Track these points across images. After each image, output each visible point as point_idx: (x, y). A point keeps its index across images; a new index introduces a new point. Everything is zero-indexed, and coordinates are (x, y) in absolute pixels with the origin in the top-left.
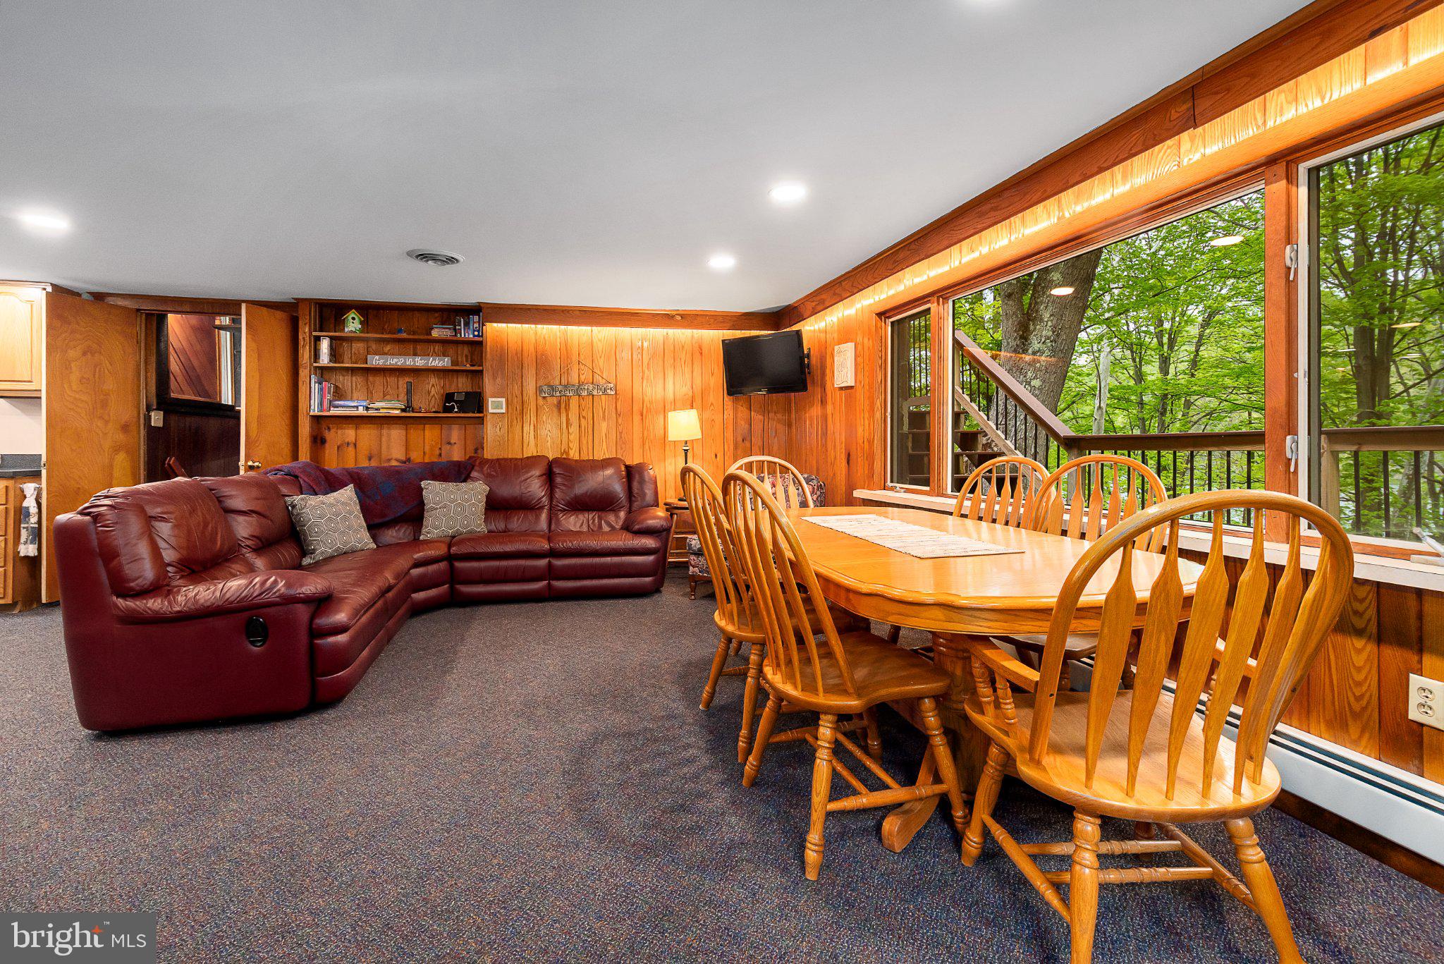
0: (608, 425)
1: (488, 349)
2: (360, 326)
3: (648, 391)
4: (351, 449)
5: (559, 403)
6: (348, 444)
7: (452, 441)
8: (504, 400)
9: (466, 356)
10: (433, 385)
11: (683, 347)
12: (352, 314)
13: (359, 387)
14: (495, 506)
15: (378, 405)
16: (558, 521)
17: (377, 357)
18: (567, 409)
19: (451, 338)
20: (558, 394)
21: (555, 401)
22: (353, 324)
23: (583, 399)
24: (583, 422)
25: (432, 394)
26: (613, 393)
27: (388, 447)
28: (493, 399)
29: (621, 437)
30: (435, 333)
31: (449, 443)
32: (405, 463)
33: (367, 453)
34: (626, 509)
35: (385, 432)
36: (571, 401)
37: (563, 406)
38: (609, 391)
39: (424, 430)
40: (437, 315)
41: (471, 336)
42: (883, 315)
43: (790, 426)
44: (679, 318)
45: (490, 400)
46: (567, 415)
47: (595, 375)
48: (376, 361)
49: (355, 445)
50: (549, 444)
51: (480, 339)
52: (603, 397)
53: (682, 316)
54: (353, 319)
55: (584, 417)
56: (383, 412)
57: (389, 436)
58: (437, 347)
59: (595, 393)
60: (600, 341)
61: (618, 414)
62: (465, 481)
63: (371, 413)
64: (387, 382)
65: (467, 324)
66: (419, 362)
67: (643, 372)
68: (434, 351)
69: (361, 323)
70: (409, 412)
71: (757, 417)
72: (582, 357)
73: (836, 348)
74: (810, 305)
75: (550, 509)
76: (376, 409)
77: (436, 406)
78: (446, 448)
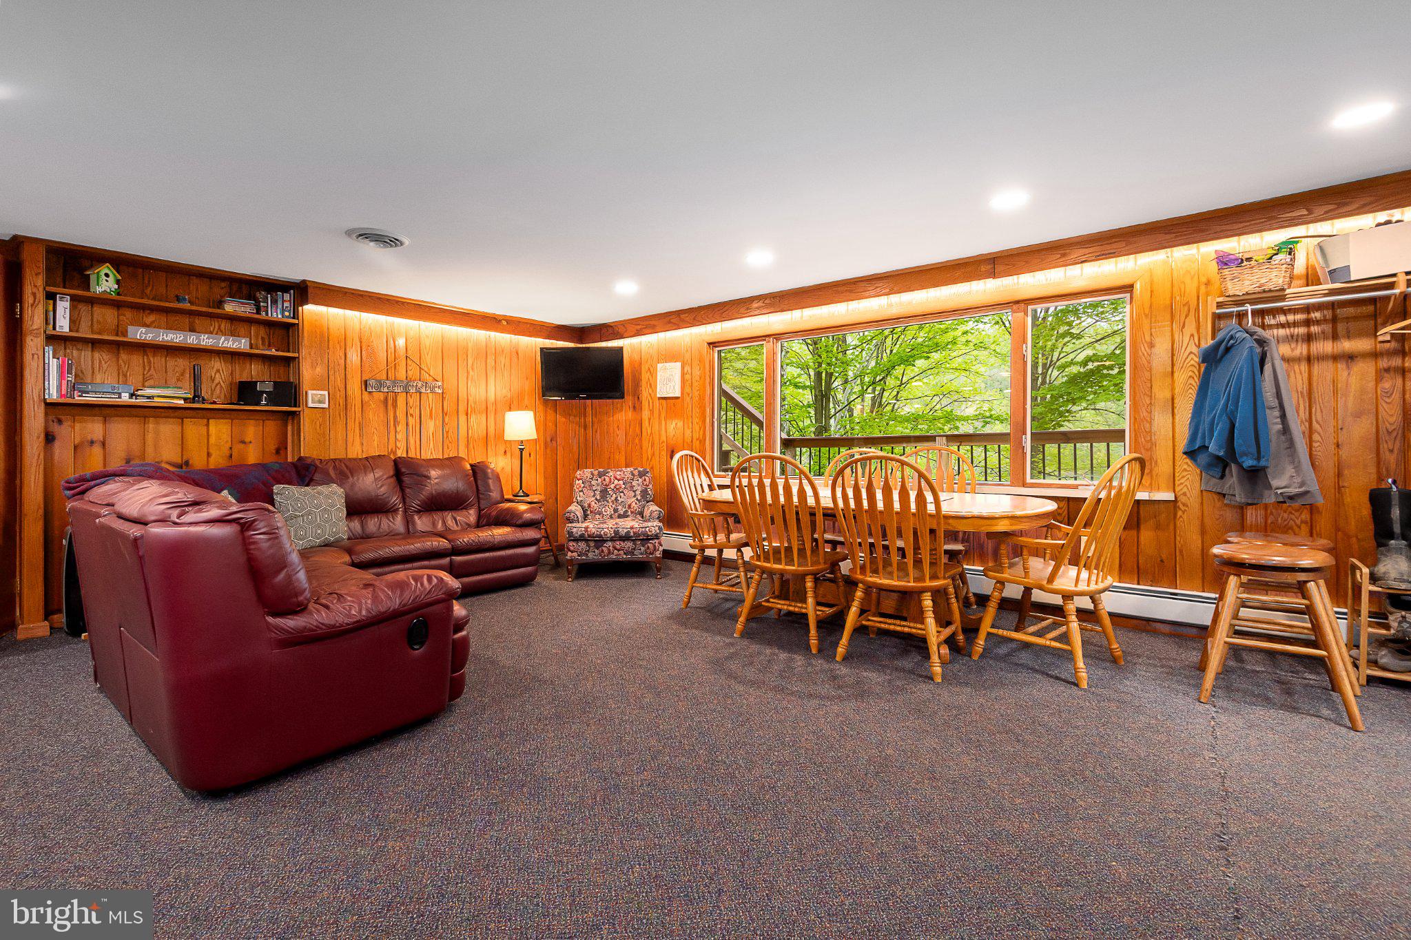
0: (435, 425)
1: (306, 334)
2: (116, 286)
3: (472, 390)
4: (97, 450)
5: (386, 399)
6: (92, 442)
7: (247, 440)
8: (326, 393)
9: (262, 338)
10: (218, 371)
11: (503, 351)
12: (105, 269)
13: (105, 366)
14: (357, 508)
15: (149, 392)
16: (414, 523)
17: (144, 330)
18: (395, 406)
19: (249, 315)
20: (386, 390)
21: (382, 397)
22: (105, 282)
23: (411, 396)
24: (411, 420)
25: (216, 381)
26: (440, 391)
27: (156, 446)
28: (314, 392)
29: (447, 437)
30: (230, 307)
31: (243, 442)
32: (181, 467)
33: (123, 455)
34: (476, 506)
35: (151, 426)
36: (398, 397)
37: (390, 402)
38: (436, 389)
39: (208, 425)
40: (223, 285)
41: (280, 316)
42: (712, 344)
43: (585, 427)
44: (504, 323)
45: (310, 393)
46: (395, 413)
47: (422, 372)
48: (140, 334)
49: (103, 444)
50: (376, 442)
51: (296, 321)
52: (430, 395)
53: (508, 322)
54: (107, 275)
55: (412, 415)
56: (158, 401)
57: (157, 433)
58: (224, 325)
59: (423, 390)
60: (427, 337)
61: (444, 414)
62: (308, 485)
63: (140, 401)
64: (149, 362)
65: (274, 302)
66: (206, 341)
67: (468, 373)
68: (219, 328)
69: (118, 282)
70: (198, 402)
71: (561, 419)
72: (409, 352)
73: (659, 366)
74: (634, 328)
75: (405, 511)
76: (149, 398)
77: (223, 396)
78: (238, 447)
